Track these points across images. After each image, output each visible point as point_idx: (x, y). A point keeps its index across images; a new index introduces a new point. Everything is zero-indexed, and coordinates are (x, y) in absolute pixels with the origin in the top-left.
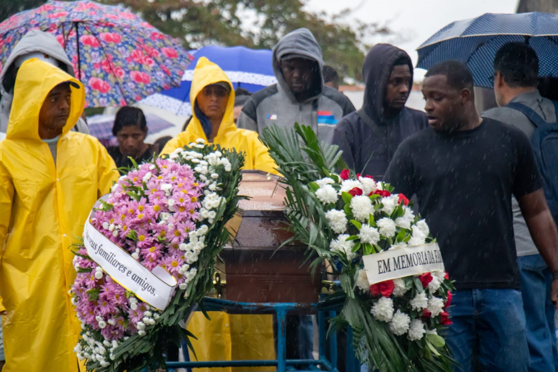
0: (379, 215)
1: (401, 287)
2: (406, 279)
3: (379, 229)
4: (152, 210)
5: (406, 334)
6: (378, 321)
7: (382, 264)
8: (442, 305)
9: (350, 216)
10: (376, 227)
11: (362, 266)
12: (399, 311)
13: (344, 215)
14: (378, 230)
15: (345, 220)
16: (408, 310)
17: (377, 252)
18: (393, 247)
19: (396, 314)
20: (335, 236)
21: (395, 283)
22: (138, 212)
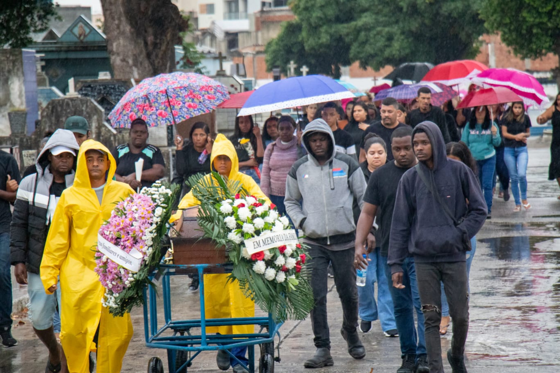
0: (254, 217)
1: (268, 255)
2: (271, 250)
3: (254, 224)
4: (128, 221)
5: (274, 279)
6: (258, 274)
7: (255, 243)
8: (295, 262)
9: (237, 219)
10: (252, 223)
11: (244, 246)
12: (269, 267)
13: (234, 219)
14: (254, 225)
15: (235, 222)
16: (274, 266)
17: (253, 236)
18: (262, 233)
19: (267, 270)
20: (230, 230)
21: (265, 253)
22: (121, 223)
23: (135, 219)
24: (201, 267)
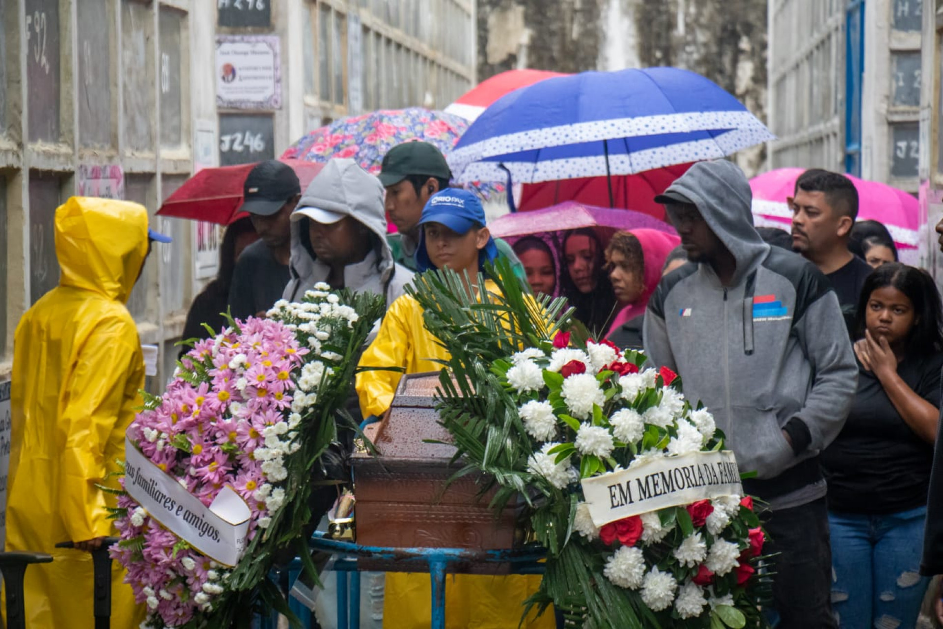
0: (612, 407)
1: (654, 528)
2: (663, 515)
3: (612, 429)
5: (672, 608)
6: (617, 587)
7: (617, 491)
8: (736, 554)
9: (561, 408)
10: (607, 426)
11: (582, 498)
12: (655, 568)
13: (550, 408)
14: (611, 433)
15: (552, 419)
16: (670, 566)
17: (609, 468)
18: (639, 459)
19: (649, 575)
20: (537, 446)
21: (645, 521)
22: (195, 407)
23: (237, 396)
24: (438, 557)
